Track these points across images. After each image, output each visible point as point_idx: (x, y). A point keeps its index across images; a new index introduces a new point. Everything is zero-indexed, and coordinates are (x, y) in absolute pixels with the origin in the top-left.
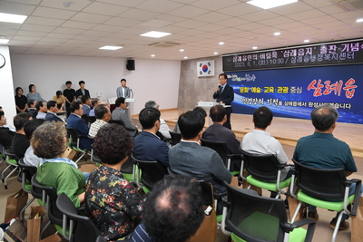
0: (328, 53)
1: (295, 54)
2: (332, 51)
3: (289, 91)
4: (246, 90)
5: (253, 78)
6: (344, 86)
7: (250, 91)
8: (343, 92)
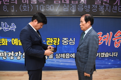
0: (102, 4)
1: (68, 2)
2: (106, 3)
3: (61, 42)
4: (4, 42)
5: (13, 27)
6: (113, 37)
7: (10, 43)
8: (112, 42)
